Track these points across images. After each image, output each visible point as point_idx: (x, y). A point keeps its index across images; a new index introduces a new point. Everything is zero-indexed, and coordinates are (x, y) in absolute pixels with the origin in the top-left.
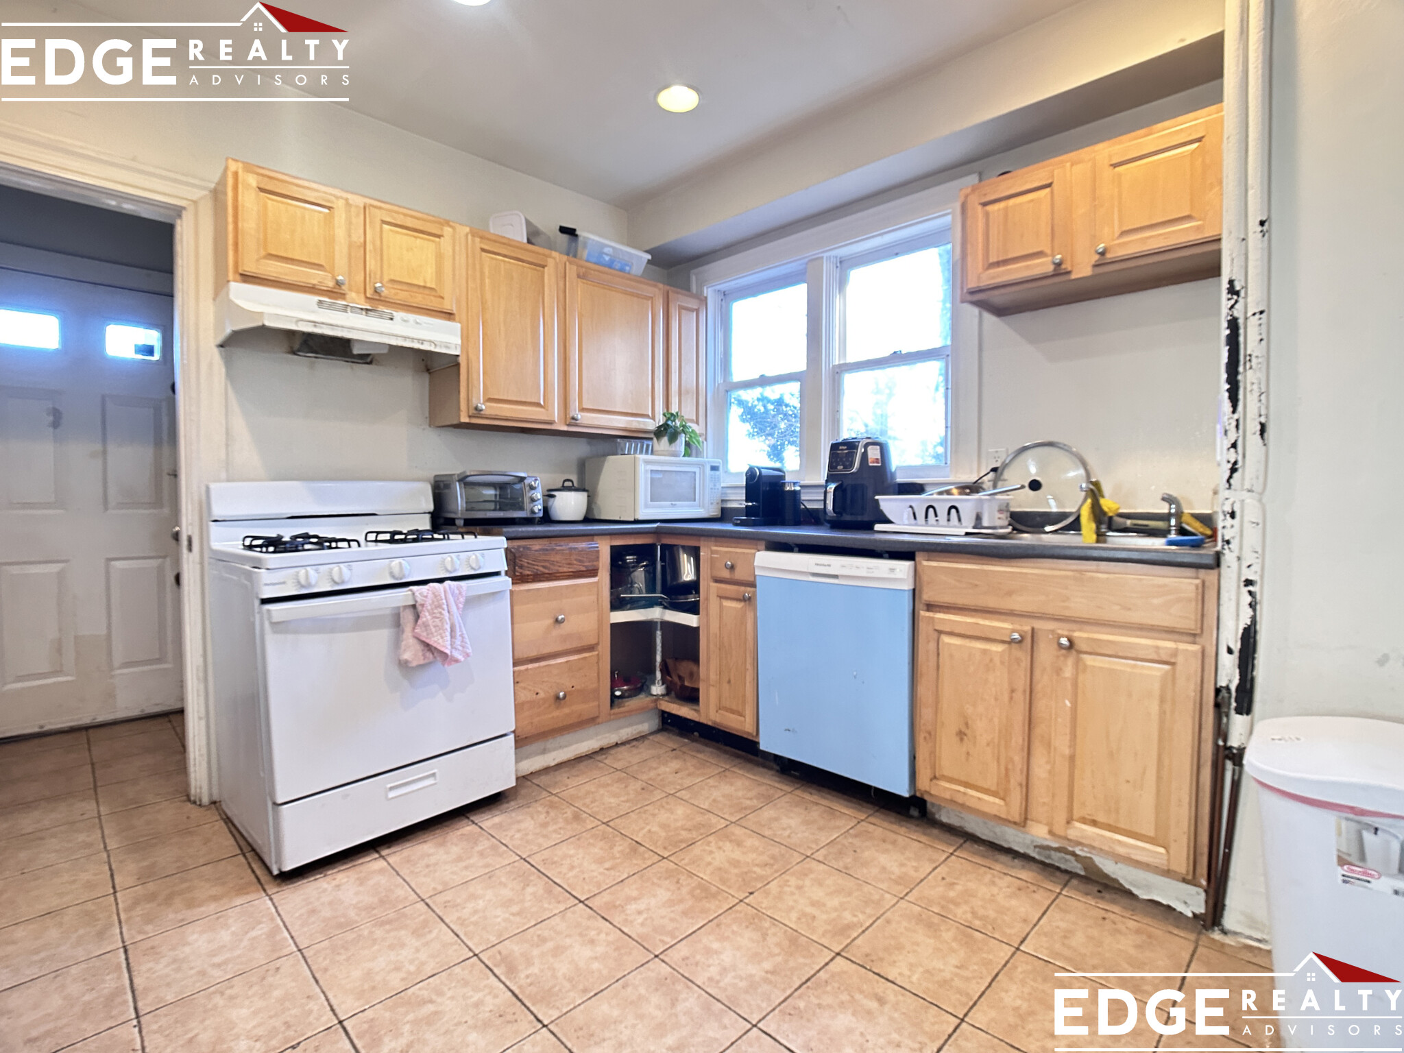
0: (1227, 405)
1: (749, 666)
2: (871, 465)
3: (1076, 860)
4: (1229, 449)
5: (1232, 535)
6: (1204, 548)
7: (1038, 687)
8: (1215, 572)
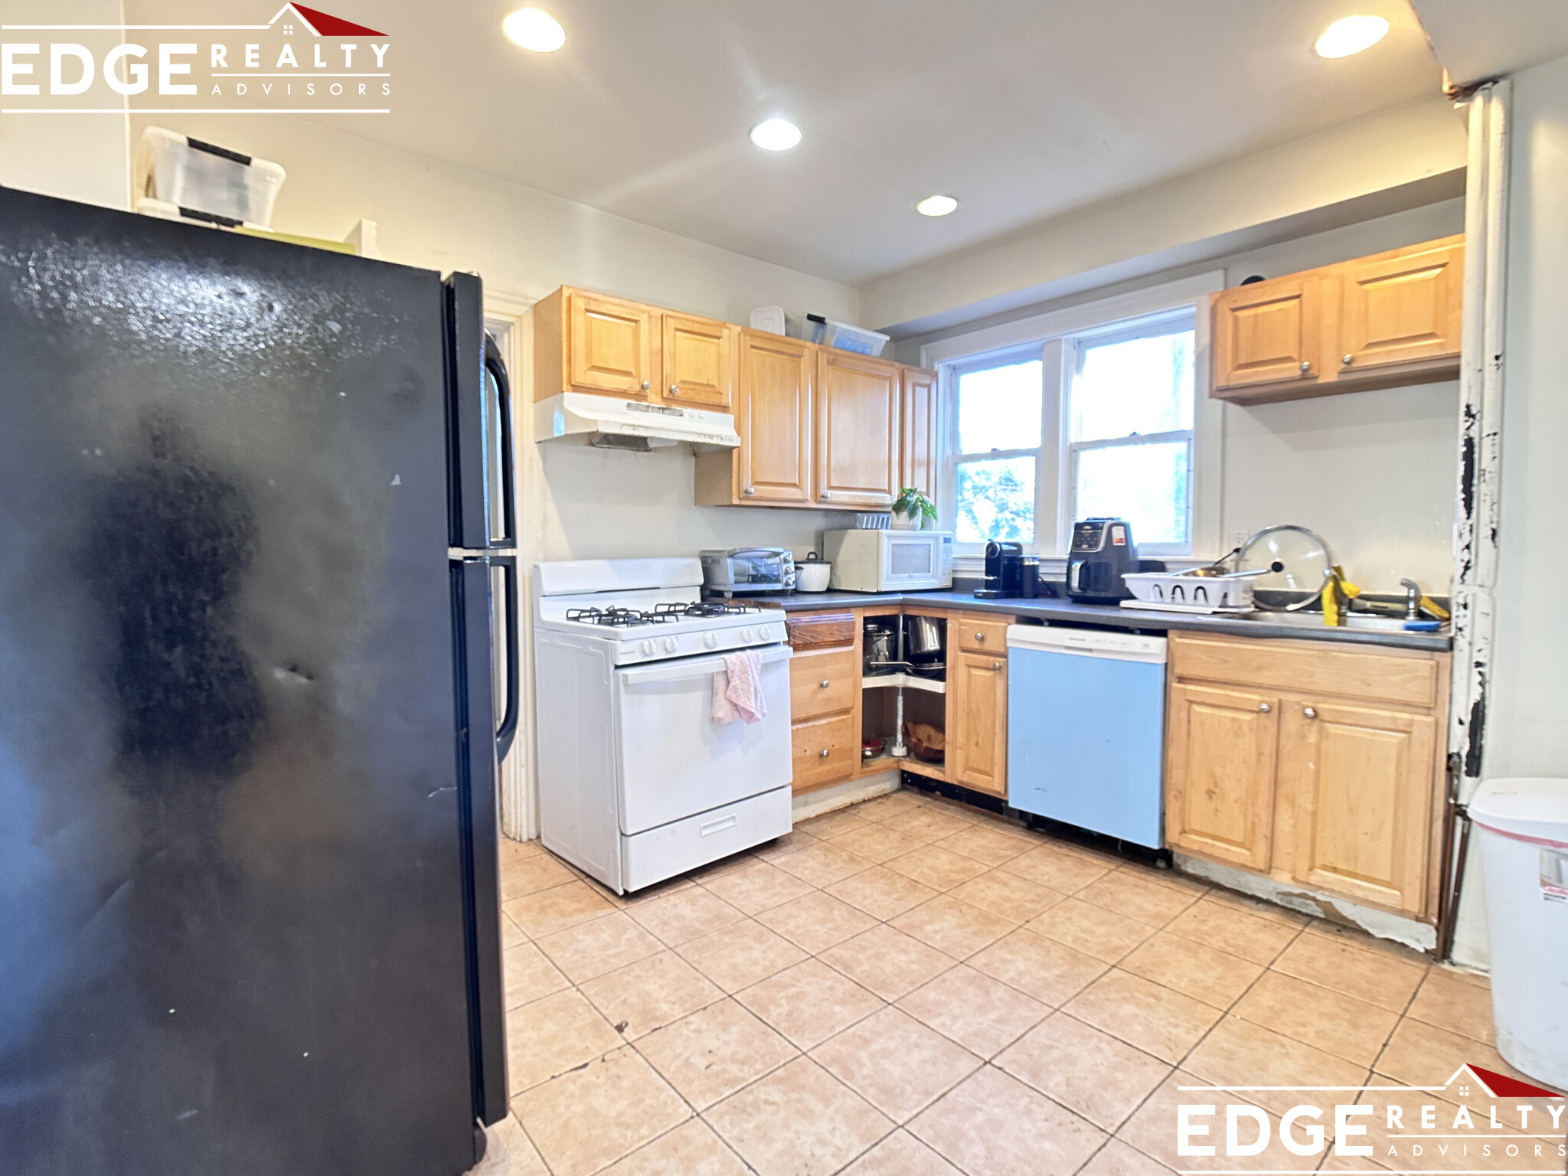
0: (1463, 512)
1: (998, 730)
2: (1116, 544)
3: (1317, 905)
4: (1463, 550)
5: (1465, 623)
6: (1440, 632)
7: (1284, 752)
8: (1449, 654)
